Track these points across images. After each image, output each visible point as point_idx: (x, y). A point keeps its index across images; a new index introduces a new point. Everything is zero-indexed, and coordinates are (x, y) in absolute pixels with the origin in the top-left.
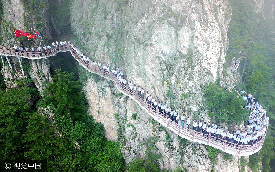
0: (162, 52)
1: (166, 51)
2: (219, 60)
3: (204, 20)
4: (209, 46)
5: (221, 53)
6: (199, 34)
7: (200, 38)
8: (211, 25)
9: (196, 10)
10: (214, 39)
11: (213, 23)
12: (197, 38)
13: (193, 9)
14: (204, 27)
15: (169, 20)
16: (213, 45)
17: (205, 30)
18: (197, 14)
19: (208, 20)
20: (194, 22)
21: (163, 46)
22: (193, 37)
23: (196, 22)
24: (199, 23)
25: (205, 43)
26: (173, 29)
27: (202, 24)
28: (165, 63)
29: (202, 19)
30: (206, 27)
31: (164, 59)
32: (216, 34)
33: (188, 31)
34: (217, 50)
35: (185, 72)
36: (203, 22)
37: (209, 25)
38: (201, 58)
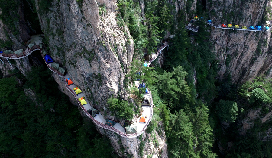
0: (84, 72)
1: (86, 71)
2: (119, 80)
3: (107, 56)
4: (112, 71)
5: (121, 75)
6: (103, 65)
7: (104, 68)
8: (111, 59)
9: (100, 50)
10: (114, 67)
11: (113, 57)
12: (102, 68)
13: (98, 50)
14: (106, 60)
15: (85, 55)
16: (114, 71)
17: (107, 63)
18: (102, 53)
19: (109, 55)
20: (100, 58)
21: (84, 69)
22: (99, 68)
23: (101, 58)
24: (103, 58)
25: (108, 71)
26: (88, 62)
27: (106, 59)
28: (87, 79)
29: (105, 56)
30: (108, 60)
31: (86, 76)
32: (115, 64)
33: (96, 64)
34: (117, 74)
35: (98, 87)
36: (106, 57)
37: (110, 59)
38: (106, 80)
